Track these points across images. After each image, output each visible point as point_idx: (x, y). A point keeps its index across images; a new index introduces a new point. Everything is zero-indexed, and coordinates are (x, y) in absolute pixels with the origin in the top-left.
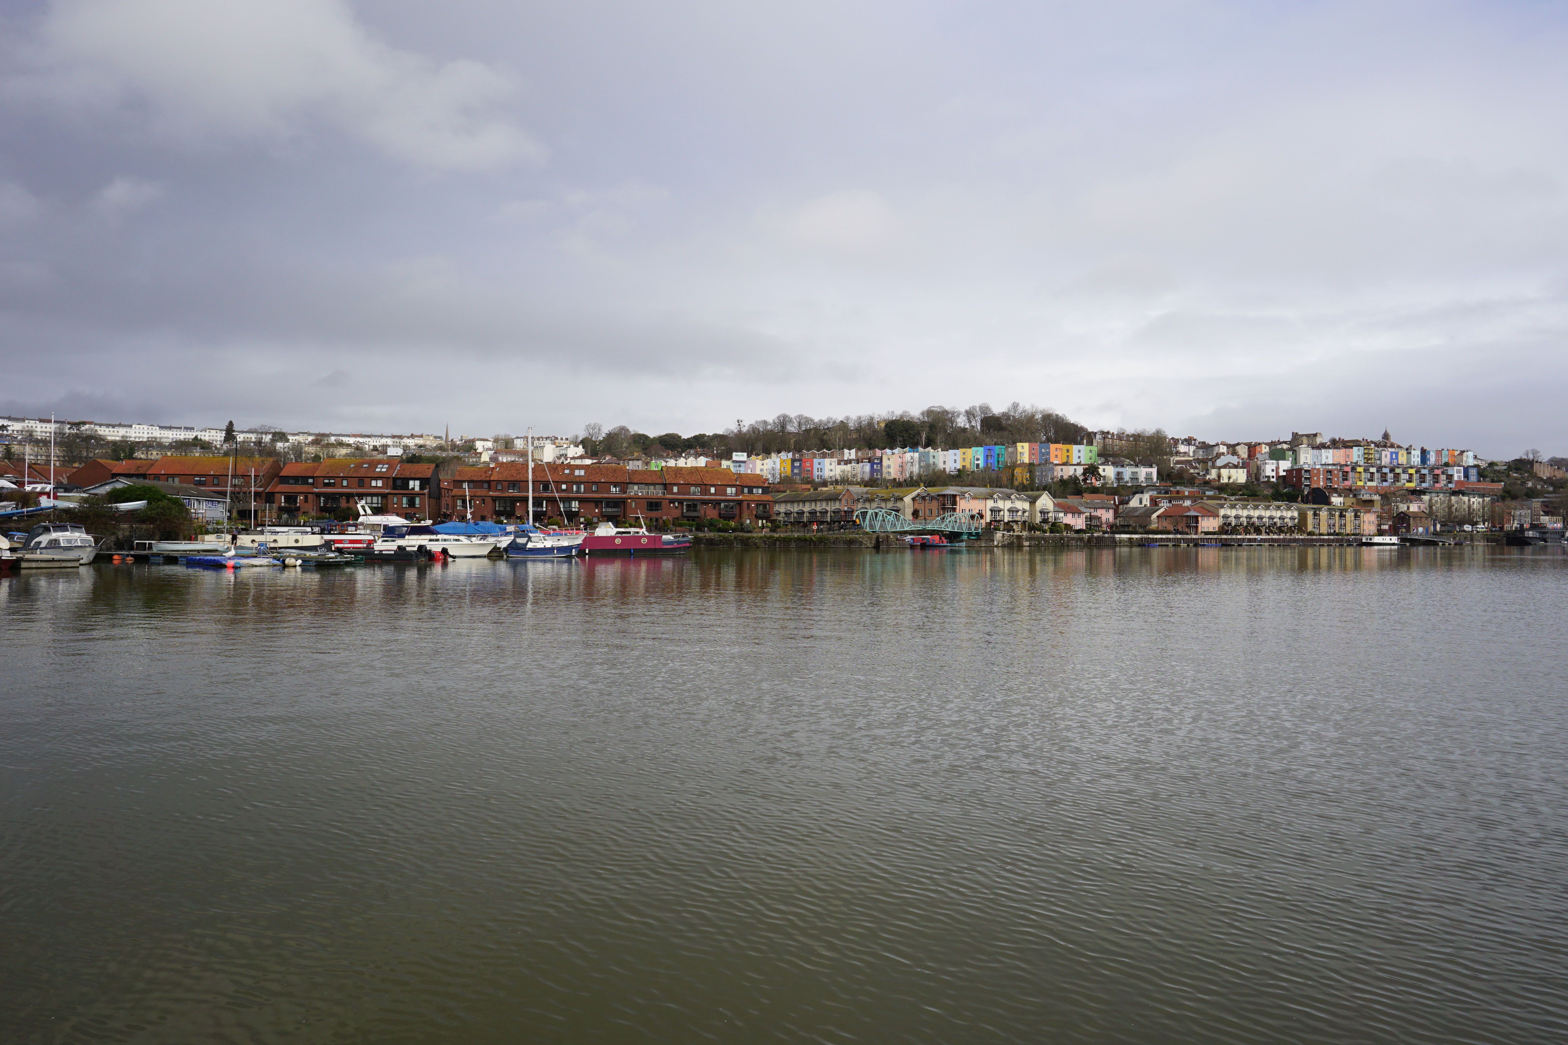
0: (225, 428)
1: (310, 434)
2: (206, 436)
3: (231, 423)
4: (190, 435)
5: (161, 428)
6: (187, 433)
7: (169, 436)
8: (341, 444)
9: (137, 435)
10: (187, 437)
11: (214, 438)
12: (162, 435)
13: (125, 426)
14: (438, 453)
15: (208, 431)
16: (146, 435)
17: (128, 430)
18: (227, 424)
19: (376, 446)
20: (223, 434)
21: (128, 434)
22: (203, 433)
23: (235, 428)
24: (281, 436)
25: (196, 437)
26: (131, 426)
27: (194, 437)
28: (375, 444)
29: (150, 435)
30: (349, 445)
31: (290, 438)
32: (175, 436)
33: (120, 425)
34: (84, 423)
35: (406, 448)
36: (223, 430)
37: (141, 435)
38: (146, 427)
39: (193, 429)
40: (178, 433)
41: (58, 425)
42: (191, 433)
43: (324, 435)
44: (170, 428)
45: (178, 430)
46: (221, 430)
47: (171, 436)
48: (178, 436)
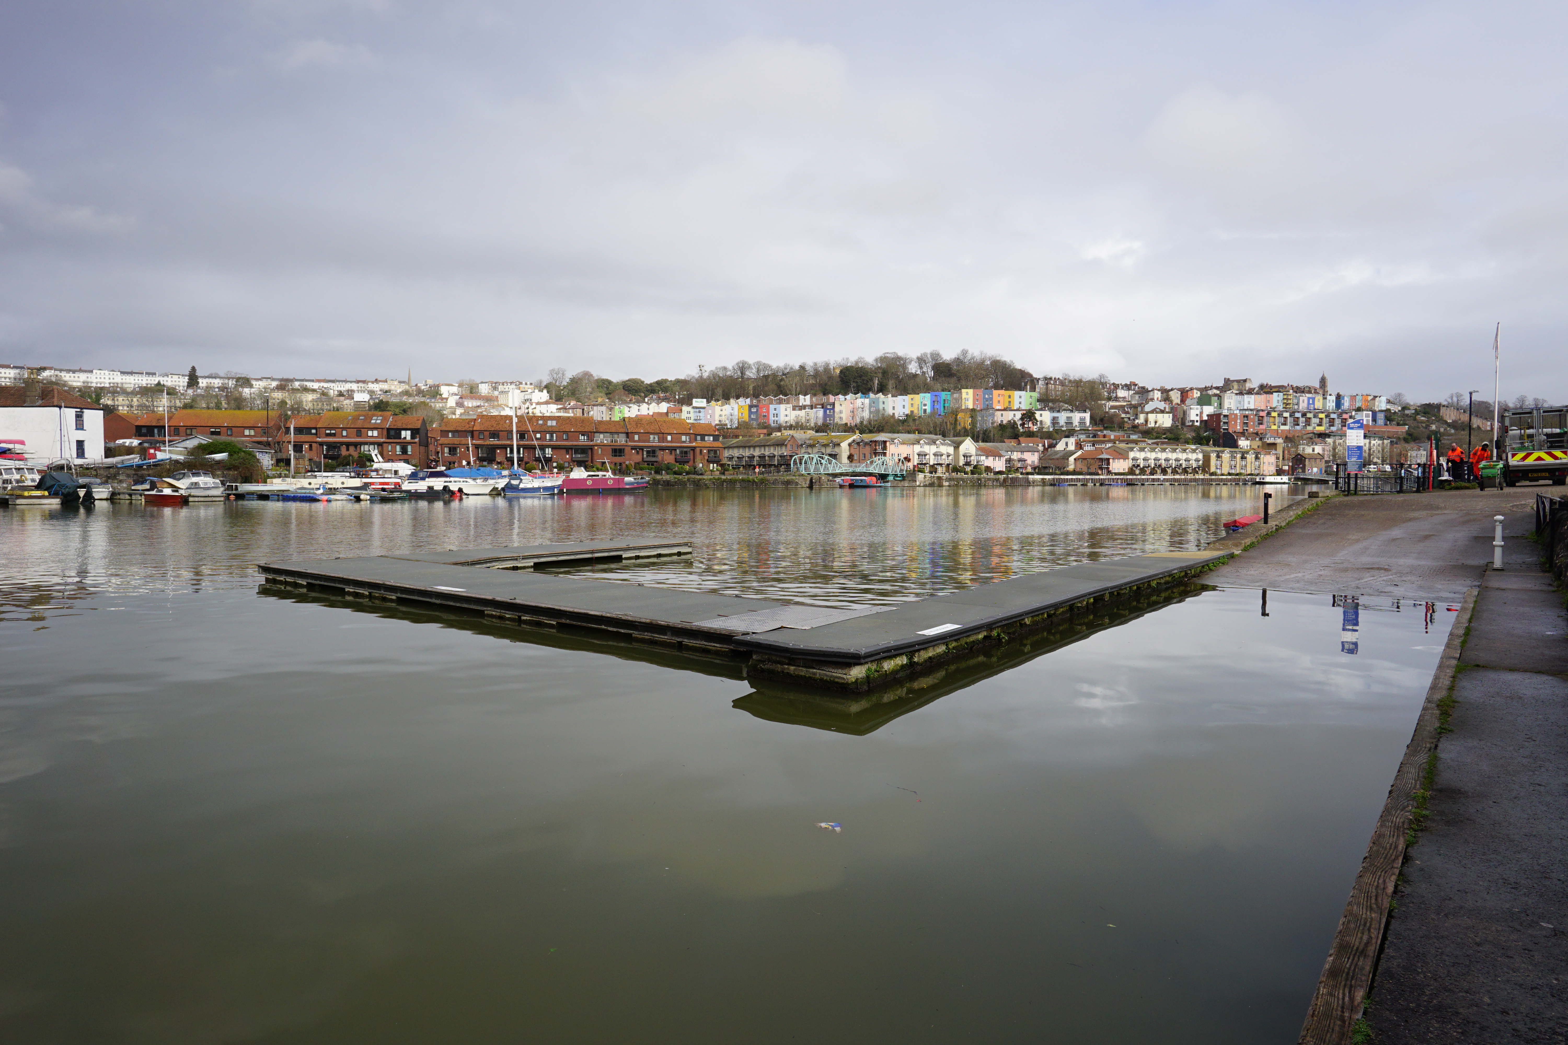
0: (187, 373)
1: (273, 380)
2: (168, 382)
3: (193, 369)
4: (153, 381)
5: (122, 373)
6: (149, 379)
7: (131, 382)
8: (306, 390)
9: (98, 380)
10: (149, 382)
11: (177, 383)
12: (124, 381)
13: (85, 371)
14: (405, 398)
15: (170, 376)
16: (107, 381)
17: (89, 375)
18: (190, 369)
19: (341, 391)
20: (186, 379)
21: (89, 380)
22: (165, 378)
23: (198, 373)
24: (246, 382)
25: (159, 384)
26: (92, 372)
27: (156, 382)
28: (339, 389)
29: (112, 381)
30: (314, 391)
31: (254, 383)
32: (136, 381)
33: (81, 371)
34: (44, 369)
35: (371, 393)
36: (186, 376)
37: (102, 380)
38: (107, 372)
39: (155, 374)
40: (140, 379)
41: (17, 371)
42: (153, 379)
43: (288, 380)
44: (132, 373)
45: (140, 375)
46: (183, 375)
47: (133, 382)
48: (140, 381)
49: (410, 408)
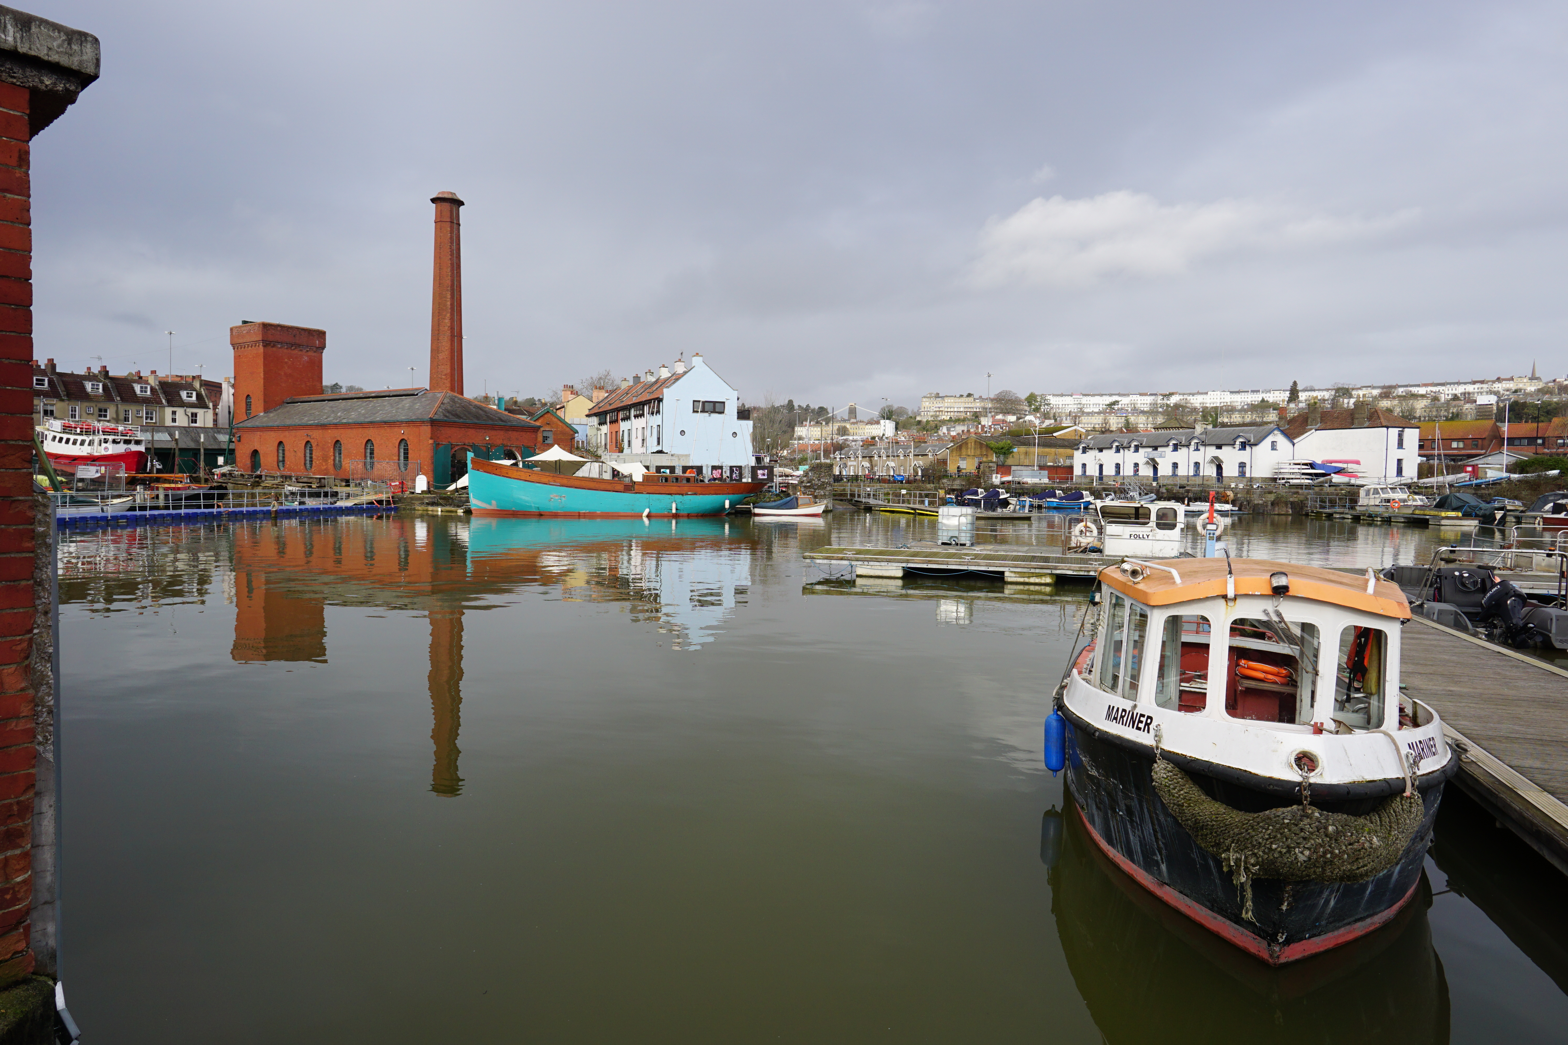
0: (1289, 388)
1: (1374, 388)
2: (1271, 398)
3: (1295, 383)
4: (1256, 398)
5: (1231, 392)
6: (1253, 396)
7: (1239, 400)
8: (1415, 396)
9: (1212, 401)
10: (1254, 399)
11: (1278, 399)
12: (1232, 400)
13: (1202, 394)
14: (1546, 398)
15: (1272, 392)
16: (1219, 401)
17: (1204, 396)
18: (1291, 384)
19: (1456, 395)
20: (1288, 394)
21: (1205, 401)
22: (1268, 394)
23: (1299, 387)
24: (1345, 392)
25: (1263, 400)
26: (1207, 393)
27: (1260, 399)
28: (1454, 392)
29: (1222, 400)
30: (1423, 396)
31: (1354, 392)
32: (1243, 399)
33: (1199, 393)
34: (1171, 394)
35: (1496, 393)
36: (1287, 390)
37: (1215, 400)
38: (1219, 393)
39: (1258, 391)
40: (1246, 397)
41: (1153, 397)
42: (1257, 396)
43: (1391, 387)
44: (1239, 392)
45: (1246, 393)
46: (1284, 391)
47: (1240, 400)
48: (1246, 399)
49: (1556, 409)
